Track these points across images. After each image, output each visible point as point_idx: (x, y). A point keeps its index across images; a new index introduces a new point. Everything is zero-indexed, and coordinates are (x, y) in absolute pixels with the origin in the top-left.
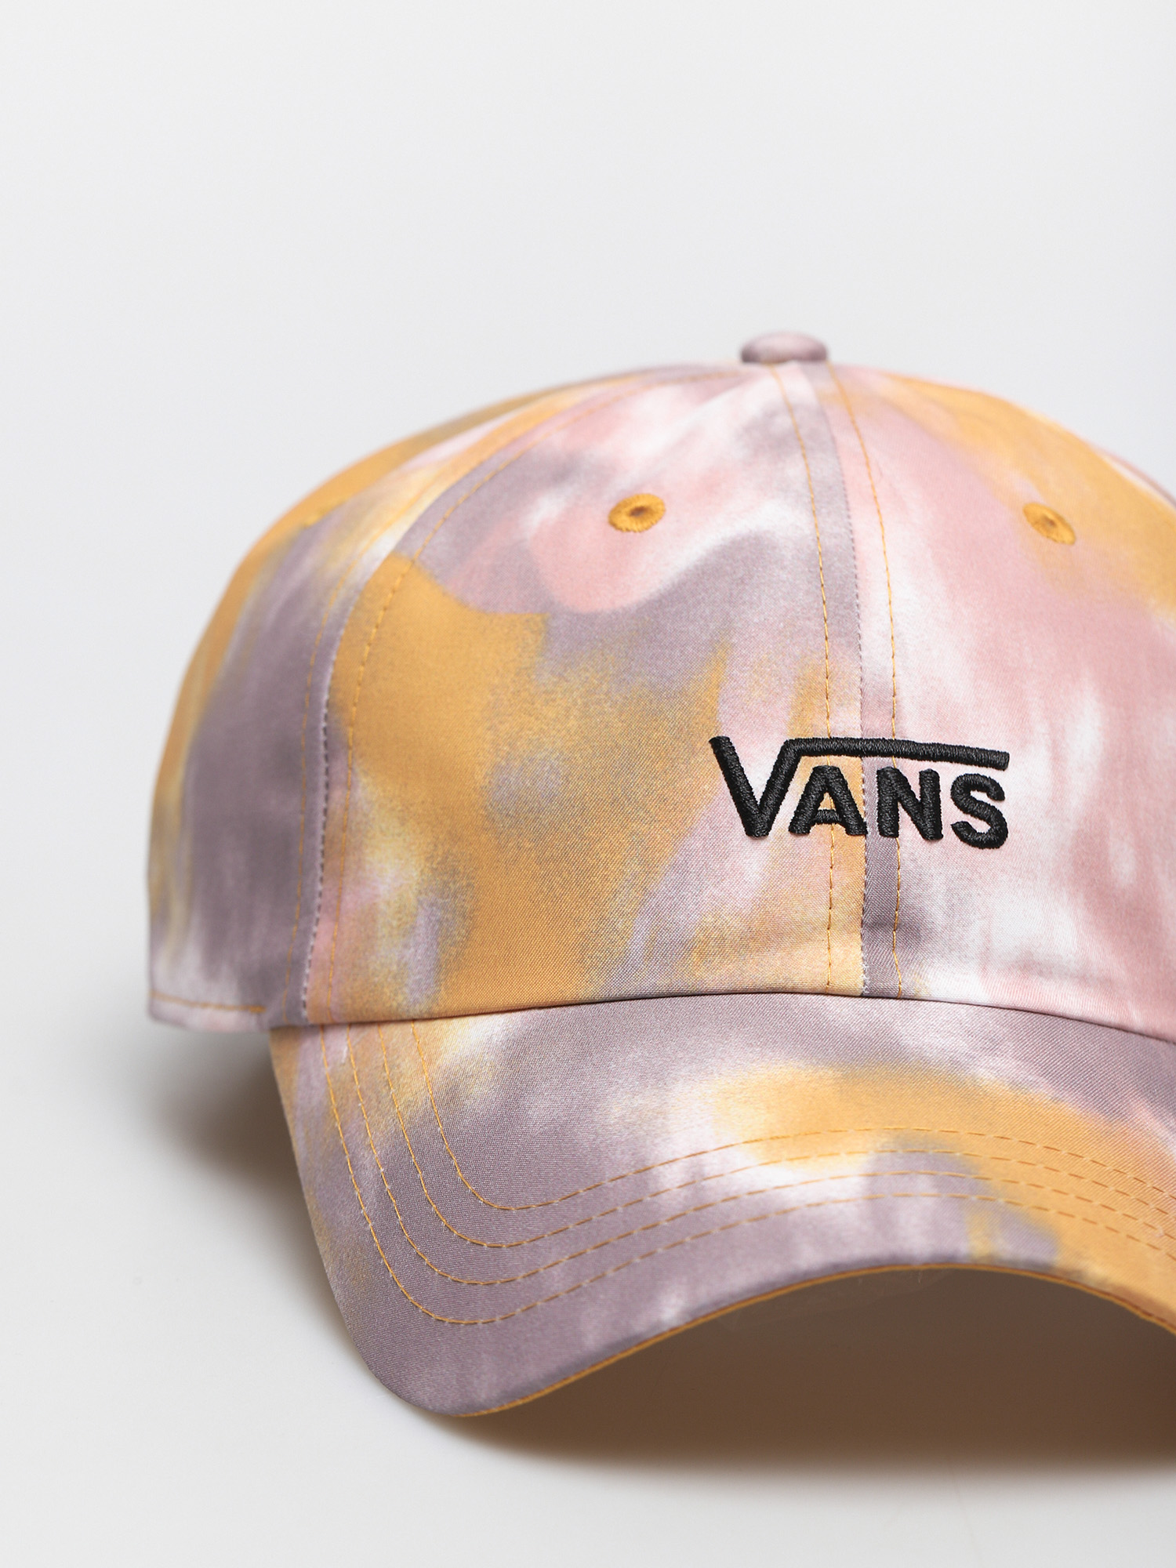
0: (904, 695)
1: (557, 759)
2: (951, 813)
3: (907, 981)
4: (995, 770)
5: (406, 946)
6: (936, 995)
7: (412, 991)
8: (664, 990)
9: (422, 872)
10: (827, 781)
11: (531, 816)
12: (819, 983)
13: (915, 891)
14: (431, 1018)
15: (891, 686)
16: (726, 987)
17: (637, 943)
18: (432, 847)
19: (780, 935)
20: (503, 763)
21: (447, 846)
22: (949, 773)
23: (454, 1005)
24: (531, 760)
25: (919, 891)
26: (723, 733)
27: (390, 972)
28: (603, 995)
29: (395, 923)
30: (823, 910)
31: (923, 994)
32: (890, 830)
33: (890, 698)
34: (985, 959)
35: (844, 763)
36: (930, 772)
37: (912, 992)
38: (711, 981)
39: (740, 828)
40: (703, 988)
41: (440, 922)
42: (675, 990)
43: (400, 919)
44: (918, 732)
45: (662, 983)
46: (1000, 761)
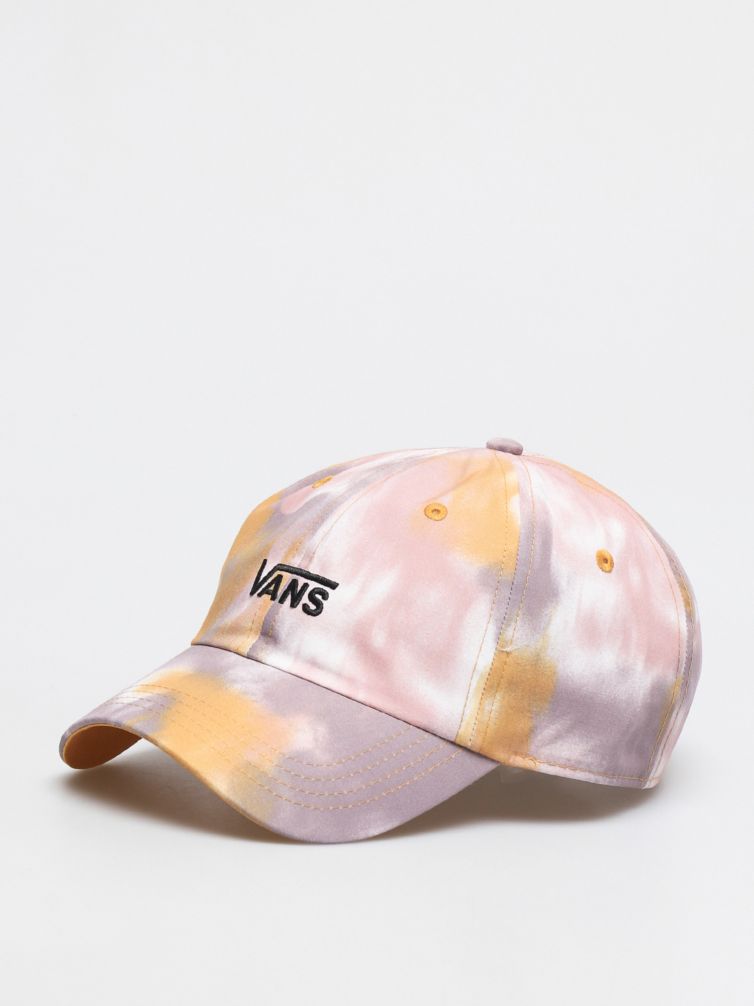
0: (316, 554)
2: (305, 599)
3: (261, 656)
4: (330, 589)
6: (267, 663)
10: (277, 580)
12: (235, 648)
13: (279, 624)
15: (314, 551)
19: (237, 630)
22: (313, 585)
25: (280, 625)
26: (267, 558)
30: (250, 624)
31: (263, 661)
32: (282, 601)
33: (312, 555)
34: (297, 655)
35: (286, 575)
36: (307, 584)
37: (259, 659)
44: (313, 570)
46: (333, 586)
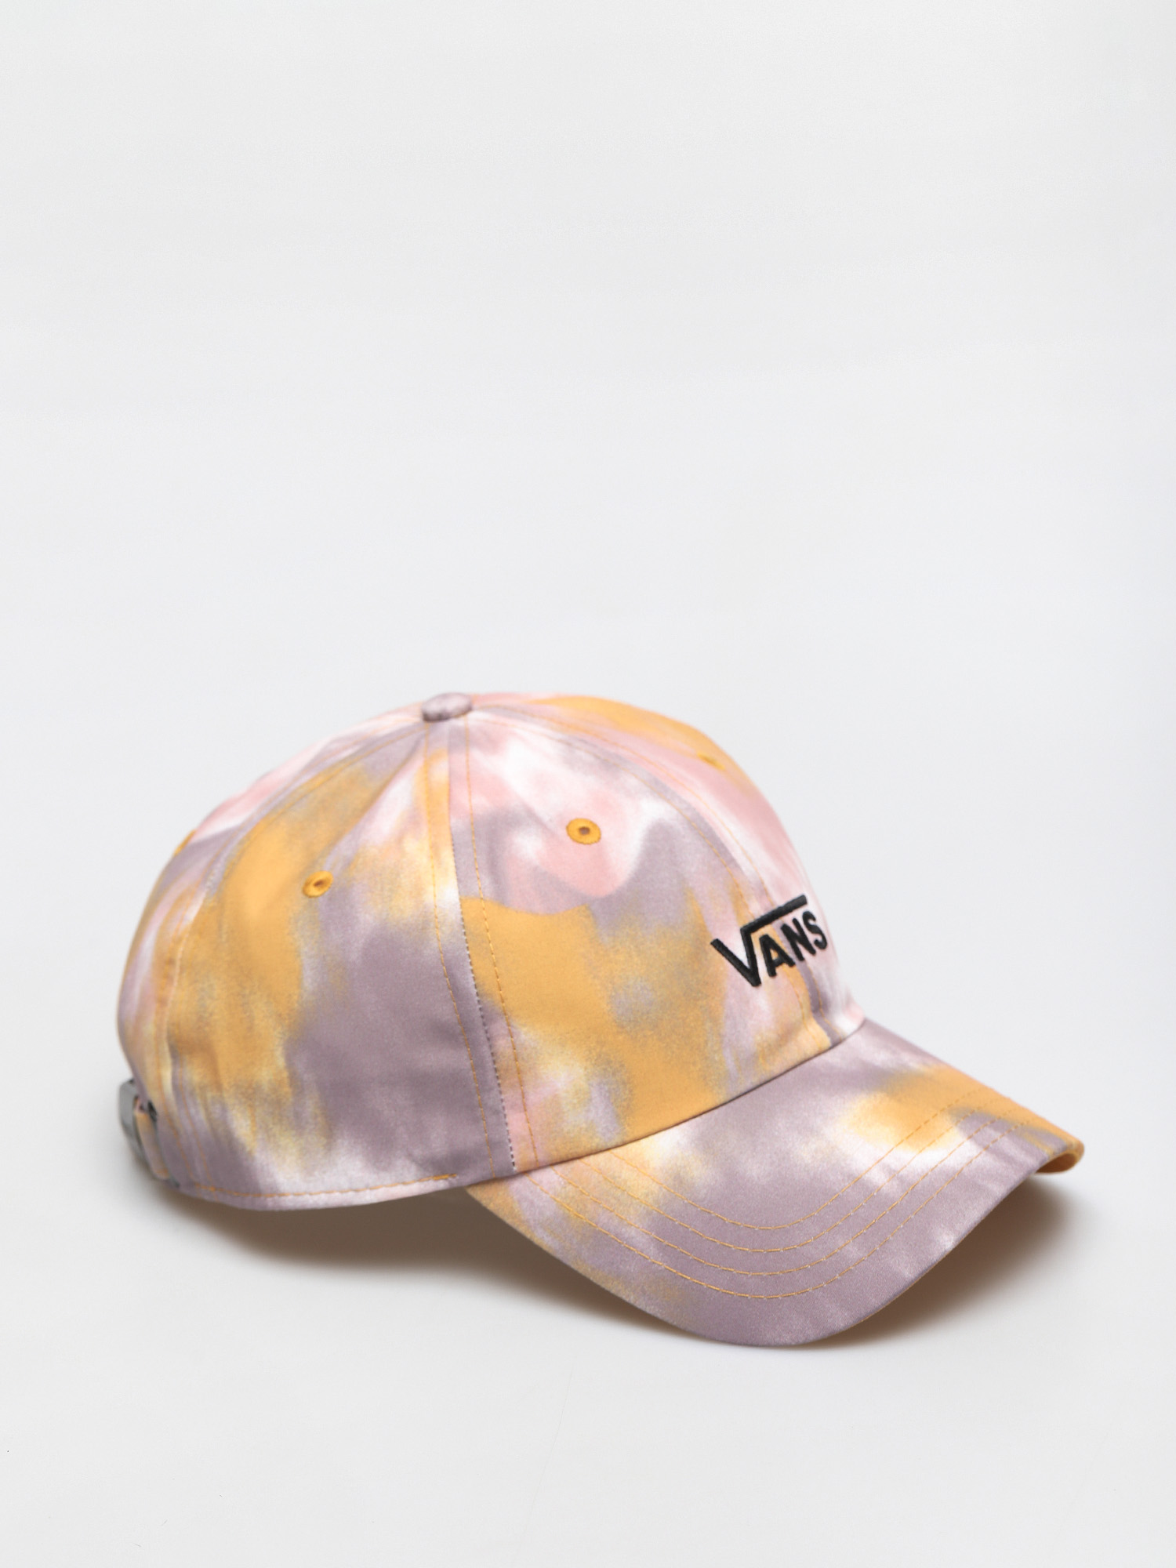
0: (764, 882)
1: (641, 981)
3: (838, 1031)
4: (807, 906)
5: (588, 1111)
6: (847, 1033)
7: (604, 1135)
8: (758, 1083)
9: (586, 1068)
10: (767, 943)
11: (645, 1017)
12: (817, 1050)
13: (820, 984)
14: (624, 1144)
15: (758, 881)
16: (783, 1070)
17: (730, 1064)
18: (588, 1052)
19: (790, 1033)
20: (613, 994)
21: (598, 1050)
23: (637, 1134)
24: (628, 987)
26: (715, 937)
27: (581, 1129)
28: (730, 1098)
29: (575, 1101)
30: (800, 1011)
32: (801, 958)
33: (763, 888)
35: (767, 930)
36: (793, 919)
37: (844, 1037)
38: (777, 1070)
39: (747, 985)
40: (773, 1075)
41: (609, 1091)
42: (763, 1080)
43: (578, 1098)
44: (779, 900)
45: (755, 1081)
46: (801, 902)
